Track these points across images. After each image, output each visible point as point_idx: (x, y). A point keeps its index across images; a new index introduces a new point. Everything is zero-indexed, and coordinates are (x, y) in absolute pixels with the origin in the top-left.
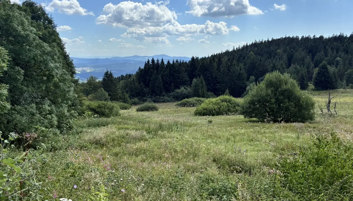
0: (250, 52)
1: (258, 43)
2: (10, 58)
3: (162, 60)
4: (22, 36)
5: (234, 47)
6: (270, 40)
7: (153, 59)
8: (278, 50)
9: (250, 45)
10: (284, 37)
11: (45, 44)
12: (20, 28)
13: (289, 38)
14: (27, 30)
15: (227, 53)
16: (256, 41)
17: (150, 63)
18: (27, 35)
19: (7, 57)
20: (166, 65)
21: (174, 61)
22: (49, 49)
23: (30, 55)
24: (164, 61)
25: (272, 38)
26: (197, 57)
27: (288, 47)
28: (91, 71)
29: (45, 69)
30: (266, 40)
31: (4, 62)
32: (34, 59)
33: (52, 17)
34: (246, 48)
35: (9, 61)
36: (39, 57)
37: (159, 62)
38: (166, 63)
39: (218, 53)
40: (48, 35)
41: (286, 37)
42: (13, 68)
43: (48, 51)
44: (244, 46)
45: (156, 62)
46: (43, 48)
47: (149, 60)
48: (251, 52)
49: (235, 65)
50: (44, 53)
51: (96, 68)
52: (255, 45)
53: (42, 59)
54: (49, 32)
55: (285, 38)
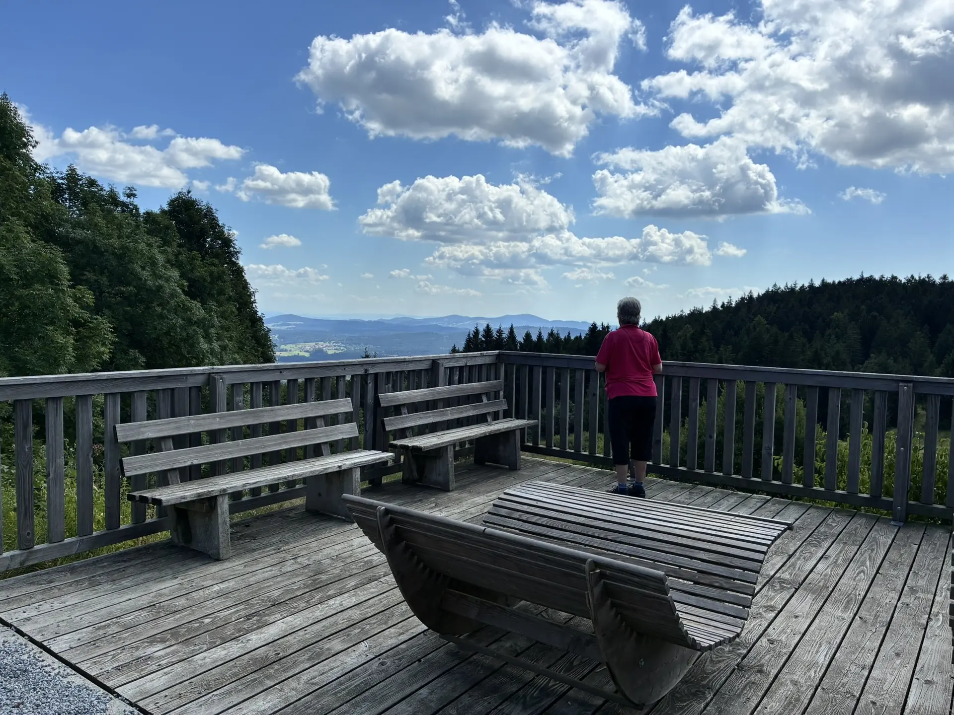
0: (755, 315)
1: (782, 291)
2: (116, 337)
3: (512, 329)
4: (149, 290)
5: (715, 301)
6: (817, 283)
7: (488, 326)
8: (836, 314)
9: (759, 295)
10: (856, 277)
11: (195, 305)
12: (145, 274)
13: (871, 280)
14: (161, 277)
15: (696, 316)
16: (775, 285)
17: (480, 336)
18: (160, 287)
19: (110, 336)
20: (521, 343)
21: (540, 334)
22: (202, 313)
23: (160, 326)
24: (516, 332)
25: (823, 280)
26: (606, 325)
27: (863, 307)
28: (337, 352)
29: (188, 354)
30: (806, 285)
31: (104, 344)
32: (168, 333)
33: (231, 232)
34: (748, 303)
35: (113, 343)
36: (179, 330)
37: (504, 336)
38: (520, 338)
39: (670, 316)
40: (209, 280)
41: (862, 277)
42: (126, 353)
43: (198, 319)
44: (743, 299)
45: (495, 334)
46: (189, 313)
47: (477, 330)
48: (759, 318)
49: (704, 352)
50: (190, 322)
51: (350, 345)
52: (772, 297)
53: (185, 334)
54: (211, 274)
55: (862, 281)
